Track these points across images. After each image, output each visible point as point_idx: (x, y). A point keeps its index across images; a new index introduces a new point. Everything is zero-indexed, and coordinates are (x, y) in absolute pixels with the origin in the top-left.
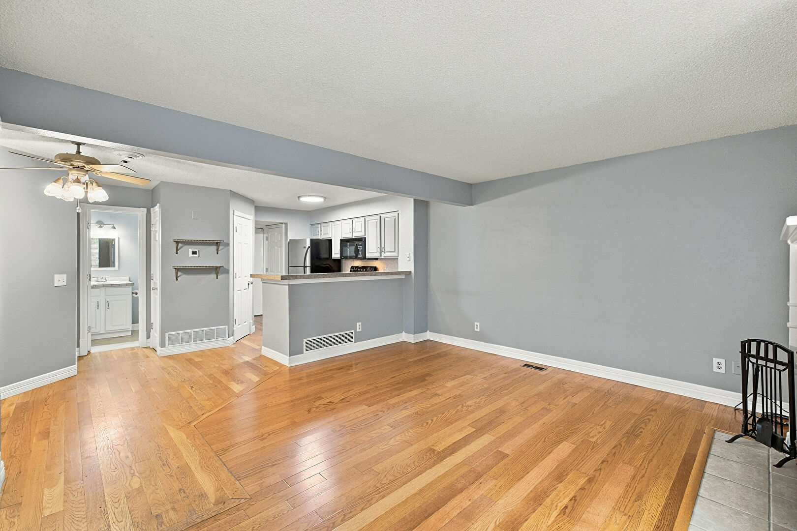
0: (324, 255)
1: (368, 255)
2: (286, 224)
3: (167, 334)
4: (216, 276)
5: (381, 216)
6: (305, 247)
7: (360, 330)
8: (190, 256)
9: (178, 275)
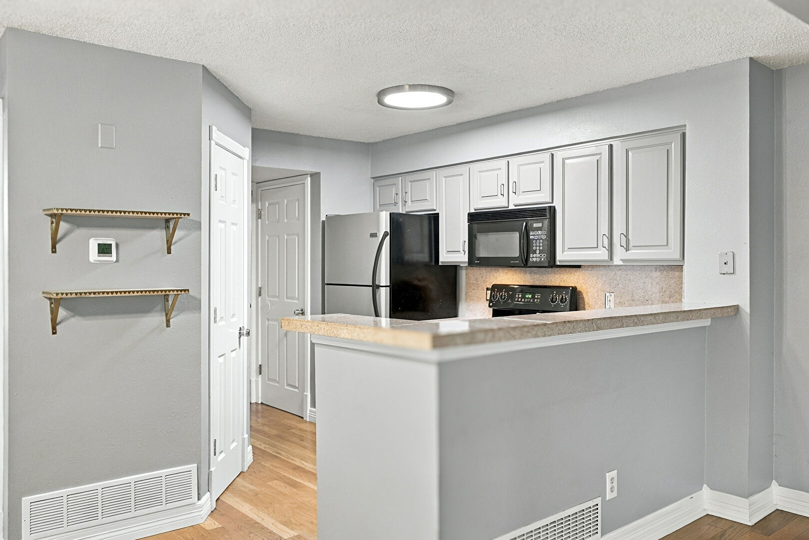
0: (417, 253)
1: (562, 256)
2: (315, 177)
3: (26, 501)
4: (164, 318)
5: (611, 146)
6: (374, 235)
7: (615, 494)
8: (92, 259)
9: (58, 320)
